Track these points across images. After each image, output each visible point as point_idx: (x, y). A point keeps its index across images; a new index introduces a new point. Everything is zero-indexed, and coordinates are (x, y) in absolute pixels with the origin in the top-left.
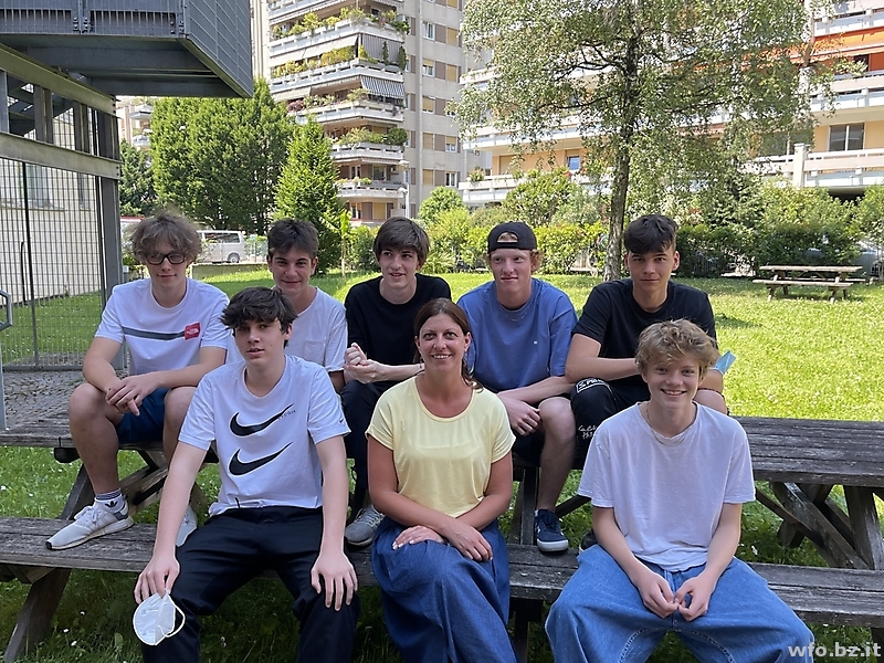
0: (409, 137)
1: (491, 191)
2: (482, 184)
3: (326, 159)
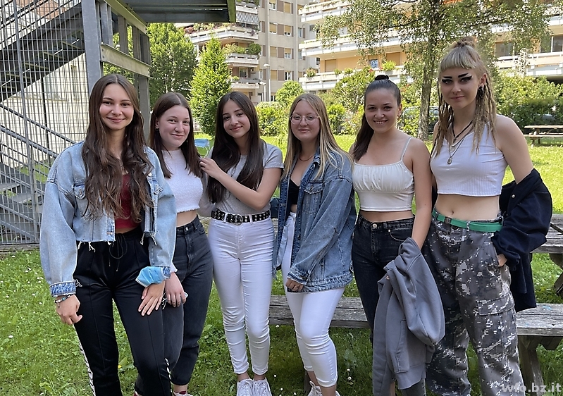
0: (262, 49)
1: (320, 82)
2: (315, 79)
3: (224, 64)
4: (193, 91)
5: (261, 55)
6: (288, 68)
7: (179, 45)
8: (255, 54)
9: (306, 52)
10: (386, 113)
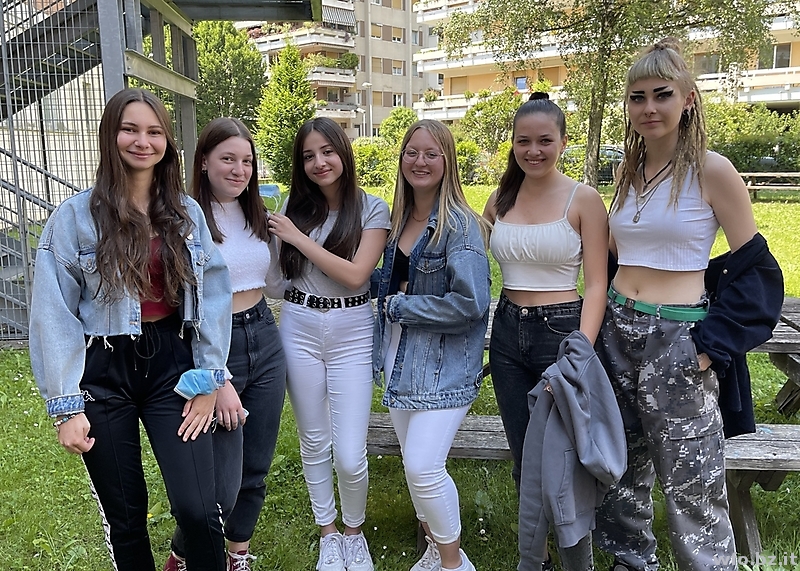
0: (360, 62)
1: (444, 109)
2: (436, 104)
3: (304, 82)
4: (260, 120)
5: (358, 69)
6: (397, 89)
7: (240, 55)
8: (350, 68)
9: (423, 66)
10: (543, 148)
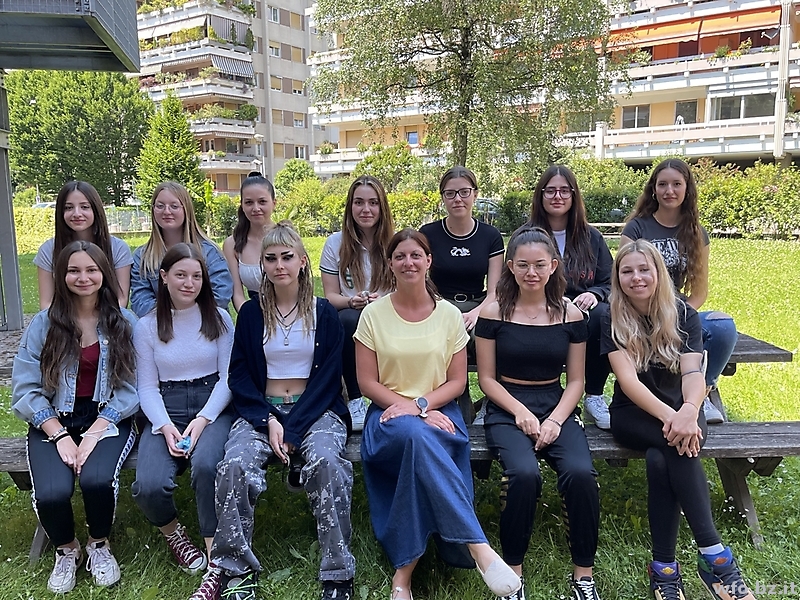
0: (260, 113)
1: (340, 162)
2: (332, 157)
3: (187, 133)
5: (258, 121)
6: (300, 141)
7: (130, 103)
8: (249, 120)
